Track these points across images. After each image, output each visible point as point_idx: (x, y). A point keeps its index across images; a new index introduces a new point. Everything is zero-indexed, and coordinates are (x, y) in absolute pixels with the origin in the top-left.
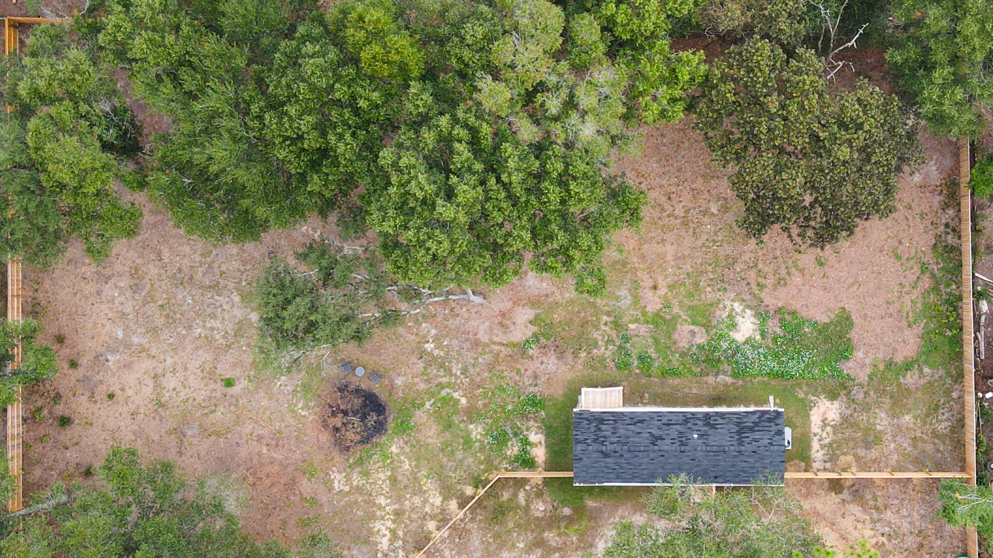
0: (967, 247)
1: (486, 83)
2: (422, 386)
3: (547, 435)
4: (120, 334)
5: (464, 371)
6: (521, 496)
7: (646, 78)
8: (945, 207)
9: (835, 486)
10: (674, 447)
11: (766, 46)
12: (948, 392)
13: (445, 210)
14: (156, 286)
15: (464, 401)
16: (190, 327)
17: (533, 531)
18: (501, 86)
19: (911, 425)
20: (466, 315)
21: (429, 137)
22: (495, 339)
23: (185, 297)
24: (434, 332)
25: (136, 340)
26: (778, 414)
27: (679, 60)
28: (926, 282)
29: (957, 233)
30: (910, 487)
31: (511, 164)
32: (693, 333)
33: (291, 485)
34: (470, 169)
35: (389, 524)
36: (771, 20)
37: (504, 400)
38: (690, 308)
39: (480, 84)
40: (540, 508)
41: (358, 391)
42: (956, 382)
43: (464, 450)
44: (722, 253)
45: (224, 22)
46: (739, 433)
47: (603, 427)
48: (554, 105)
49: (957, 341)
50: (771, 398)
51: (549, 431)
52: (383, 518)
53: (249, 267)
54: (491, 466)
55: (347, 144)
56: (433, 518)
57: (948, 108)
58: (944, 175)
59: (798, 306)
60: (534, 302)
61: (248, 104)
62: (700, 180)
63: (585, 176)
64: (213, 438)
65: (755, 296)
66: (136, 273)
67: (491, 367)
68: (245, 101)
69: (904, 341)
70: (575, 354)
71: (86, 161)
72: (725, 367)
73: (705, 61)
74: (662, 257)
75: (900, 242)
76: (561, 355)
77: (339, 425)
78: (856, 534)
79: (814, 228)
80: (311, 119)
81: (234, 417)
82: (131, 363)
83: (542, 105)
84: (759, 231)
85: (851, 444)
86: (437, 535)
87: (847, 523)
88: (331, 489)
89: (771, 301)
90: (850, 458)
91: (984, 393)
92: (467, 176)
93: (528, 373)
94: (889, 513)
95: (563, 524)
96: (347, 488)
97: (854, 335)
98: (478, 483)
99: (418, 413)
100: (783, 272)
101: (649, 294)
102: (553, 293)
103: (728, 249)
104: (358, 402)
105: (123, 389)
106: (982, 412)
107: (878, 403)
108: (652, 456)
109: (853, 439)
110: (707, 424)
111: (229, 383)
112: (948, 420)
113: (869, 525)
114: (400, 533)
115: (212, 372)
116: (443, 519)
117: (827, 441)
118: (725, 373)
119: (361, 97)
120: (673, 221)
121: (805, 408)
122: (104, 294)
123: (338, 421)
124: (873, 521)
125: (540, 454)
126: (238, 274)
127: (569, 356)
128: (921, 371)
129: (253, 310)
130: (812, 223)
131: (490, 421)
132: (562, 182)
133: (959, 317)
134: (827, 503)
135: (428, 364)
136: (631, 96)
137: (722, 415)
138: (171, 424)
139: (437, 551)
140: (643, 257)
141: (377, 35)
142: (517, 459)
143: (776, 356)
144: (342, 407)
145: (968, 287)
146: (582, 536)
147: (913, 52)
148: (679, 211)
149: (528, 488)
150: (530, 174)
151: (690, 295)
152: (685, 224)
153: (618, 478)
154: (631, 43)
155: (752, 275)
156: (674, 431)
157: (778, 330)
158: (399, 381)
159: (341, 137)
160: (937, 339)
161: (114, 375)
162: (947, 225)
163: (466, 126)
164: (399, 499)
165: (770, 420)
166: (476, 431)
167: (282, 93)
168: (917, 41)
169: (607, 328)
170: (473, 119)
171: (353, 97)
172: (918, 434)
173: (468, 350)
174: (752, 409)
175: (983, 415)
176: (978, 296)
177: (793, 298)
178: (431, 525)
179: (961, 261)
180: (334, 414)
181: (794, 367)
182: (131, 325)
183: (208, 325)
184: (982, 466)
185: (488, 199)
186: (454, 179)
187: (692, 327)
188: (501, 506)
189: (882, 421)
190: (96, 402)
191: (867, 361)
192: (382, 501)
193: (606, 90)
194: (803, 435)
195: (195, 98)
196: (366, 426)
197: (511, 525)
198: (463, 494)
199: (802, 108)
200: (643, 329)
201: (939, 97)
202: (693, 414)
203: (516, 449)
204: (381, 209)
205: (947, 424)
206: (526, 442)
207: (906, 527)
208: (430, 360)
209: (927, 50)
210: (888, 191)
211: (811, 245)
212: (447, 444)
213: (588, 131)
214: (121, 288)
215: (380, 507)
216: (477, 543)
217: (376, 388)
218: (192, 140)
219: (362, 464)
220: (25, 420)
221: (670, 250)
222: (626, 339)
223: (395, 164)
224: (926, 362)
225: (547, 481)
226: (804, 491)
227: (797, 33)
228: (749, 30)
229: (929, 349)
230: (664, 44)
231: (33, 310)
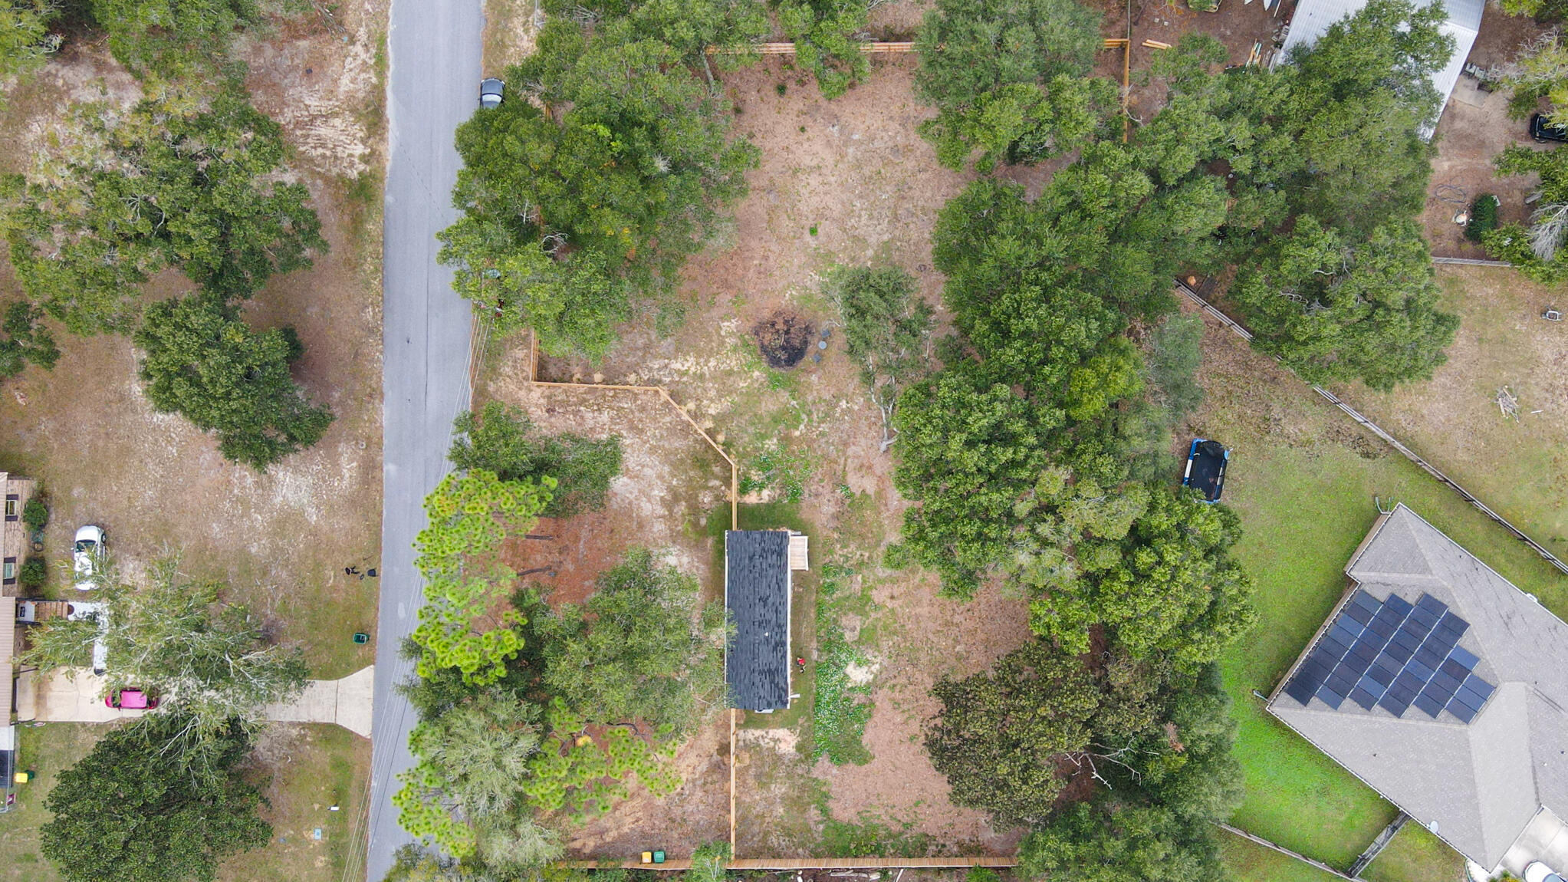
0: (925, 863)
1: (1063, 474)
2: (810, 398)
3: (767, 505)
4: (856, 137)
5: (822, 434)
6: (717, 483)
7: (1066, 604)
8: (960, 844)
9: (724, 749)
10: (758, 616)
11: (1093, 704)
12: (802, 845)
13: (957, 441)
14: (897, 168)
15: (797, 433)
16: (861, 197)
17: (686, 492)
18: (1060, 485)
19: (774, 814)
20: (870, 435)
21: (1018, 427)
22: (849, 460)
23: (887, 193)
24: (856, 408)
25: (851, 150)
26: (785, 704)
27: (1082, 632)
28: (896, 828)
29: (938, 854)
30: (722, 813)
31: (995, 496)
32: (853, 629)
33: (726, 285)
34: (991, 460)
35: (693, 369)
36: (1115, 710)
37: (798, 467)
38: (875, 627)
39: (1061, 469)
40: (706, 498)
41: (806, 343)
42: (811, 851)
43: (756, 434)
44: (922, 655)
45: (1119, 246)
46: (769, 670)
47: (775, 556)
48: (1044, 529)
49: (846, 853)
50: (798, 696)
51: (771, 506)
52: (697, 364)
53: (913, 248)
54: (742, 456)
55: (1013, 357)
56: (698, 406)
57: (1040, 854)
58: (987, 844)
59: (875, 719)
60: (880, 494)
61: (1048, 269)
62: (983, 636)
63: (985, 554)
64: (766, 217)
65: (885, 682)
66: (908, 150)
67: (825, 457)
68: (1051, 266)
69: (846, 808)
70: (835, 529)
71: (1001, 131)
72: (825, 657)
73: (1081, 654)
74: (919, 603)
75: (929, 806)
76: (836, 517)
77: (777, 327)
78: (683, 766)
79: (941, 738)
80: (1035, 327)
81: (783, 236)
82: (831, 147)
83: (1045, 521)
84: (939, 694)
85: (759, 763)
86: (683, 412)
87: (692, 759)
88: (722, 319)
89: (881, 698)
90: (747, 762)
91: (802, 876)
92: (985, 460)
93: (820, 489)
94: (701, 794)
95: (692, 518)
96: (723, 333)
97: (851, 766)
98: (727, 445)
99: (787, 394)
100: (905, 707)
101: (886, 593)
102: (888, 510)
103: (924, 660)
104: (797, 343)
105: (808, 139)
106: (788, 873)
107: (793, 786)
108: (751, 597)
109: (763, 765)
110: (777, 644)
111: (813, 231)
112: (779, 844)
113: (690, 777)
114: (685, 379)
115: (823, 216)
116: (696, 416)
117: (762, 743)
118: (819, 656)
119: (1053, 368)
120: (949, 613)
121: (789, 724)
122: (890, 122)
123: (780, 326)
124: (694, 781)
125: (752, 499)
126: (907, 238)
127: (832, 525)
128: (821, 822)
129: (876, 252)
130: (945, 737)
131: (780, 456)
132: (980, 536)
133: (866, 855)
134: (709, 740)
135: (829, 403)
136: (1053, 592)
137: (784, 656)
138: (779, 181)
139: (670, 410)
140: (918, 587)
141: (1105, 382)
142: (748, 479)
143: (834, 700)
144: (792, 330)
145: (891, 864)
146: (683, 534)
147: (1087, 826)
148: (957, 619)
149: (723, 488)
150: (987, 509)
151: (886, 627)
152: (947, 624)
153: (731, 568)
154: (1096, 592)
155: (903, 680)
156: (771, 616)
157: (855, 702)
158: (814, 378)
159: (1020, 351)
160: (848, 836)
161: (821, 131)
162: (944, 846)
163: (1027, 457)
164: (713, 378)
165: (780, 697)
166: (771, 444)
167: (1057, 300)
168: (1096, 830)
169: (858, 556)
170: (1033, 463)
171: (1053, 361)
172: (768, 820)
173: (840, 437)
174: (789, 680)
175: (784, 875)
176: (884, 872)
177: (883, 715)
178: (691, 405)
179: (913, 857)
180: (786, 322)
181: (824, 716)
182: (864, 147)
183: (863, 213)
184: (740, 873)
185: (967, 475)
186: (983, 448)
187: (858, 629)
188: (708, 465)
189: (778, 789)
190: (798, 116)
191: (829, 777)
192: (712, 363)
193: (1057, 572)
194: (767, 722)
195: (1054, 225)
196: (776, 350)
197: (692, 473)
198: (718, 433)
199: (1041, 735)
200: (857, 587)
201: (1050, 847)
202: (785, 632)
203: (756, 478)
204: (960, 386)
205: (776, 844)
206: (762, 487)
207: (689, 808)
208: (832, 405)
209: (1088, 838)
210: (971, 802)
211: (926, 735)
212: (761, 419)
213: (1023, 558)
214: (895, 137)
215: (707, 361)
216: (676, 444)
217: (808, 358)
218: (1019, 221)
219: (743, 346)
220: (783, 55)
221: (924, 610)
222: (849, 573)
223: (995, 398)
224: (828, 827)
225: (729, 504)
226: (720, 723)
227: (1104, 730)
228: (1109, 689)
229: (839, 829)
230: (1096, 619)
231: (877, 61)
